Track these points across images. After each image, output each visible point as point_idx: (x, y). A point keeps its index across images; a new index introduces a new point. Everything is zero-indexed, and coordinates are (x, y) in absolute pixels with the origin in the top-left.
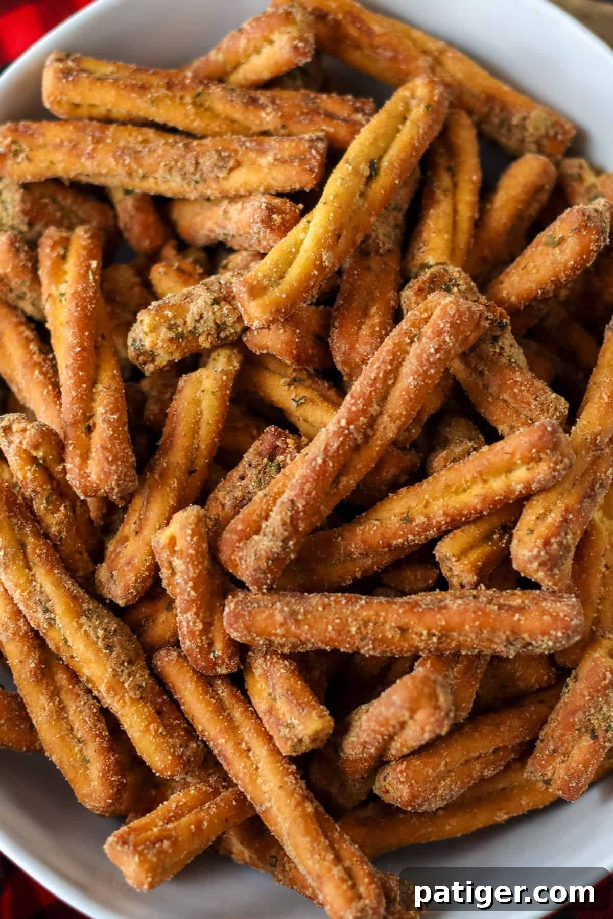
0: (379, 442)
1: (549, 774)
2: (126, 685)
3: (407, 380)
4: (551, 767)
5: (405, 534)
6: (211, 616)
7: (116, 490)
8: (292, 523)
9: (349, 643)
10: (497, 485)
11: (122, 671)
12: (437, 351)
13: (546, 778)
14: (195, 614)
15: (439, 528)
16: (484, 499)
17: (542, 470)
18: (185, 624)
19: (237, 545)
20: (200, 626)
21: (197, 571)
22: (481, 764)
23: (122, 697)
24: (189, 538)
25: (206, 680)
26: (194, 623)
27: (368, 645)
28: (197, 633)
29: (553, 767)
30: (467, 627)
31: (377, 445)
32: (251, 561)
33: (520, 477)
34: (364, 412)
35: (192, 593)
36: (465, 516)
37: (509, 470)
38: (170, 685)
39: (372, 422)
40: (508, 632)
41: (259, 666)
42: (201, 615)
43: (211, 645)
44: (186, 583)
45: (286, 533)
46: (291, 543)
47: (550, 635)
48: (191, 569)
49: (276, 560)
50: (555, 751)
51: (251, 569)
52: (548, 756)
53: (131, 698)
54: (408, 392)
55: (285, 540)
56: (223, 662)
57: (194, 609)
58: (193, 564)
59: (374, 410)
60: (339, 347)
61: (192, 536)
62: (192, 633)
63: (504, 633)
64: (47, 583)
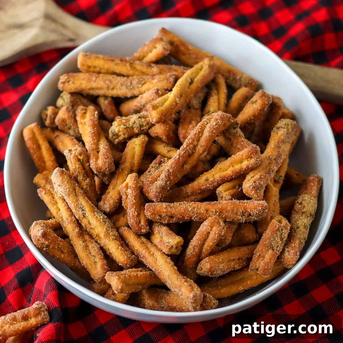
0: (197, 155)
1: (258, 265)
2: (110, 234)
3: (206, 133)
4: (258, 263)
5: (206, 185)
6: (140, 211)
7: (108, 169)
8: (168, 177)
9: (188, 214)
10: (237, 167)
11: (109, 230)
12: (216, 125)
13: (257, 268)
14: (135, 209)
15: (218, 182)
16: (233, 172)
17: (252, 161)
18: (131, 213)
19: (149, 185)
20: (136, 214)
21: (136, 193)
22: (234, 262)
23: (109, 238)
24: (133, 181)
25: (139, 235)
26: (134, 212)
27: (195, 215)
28: (135, 216)
29: (259, 263)
30: (229, 208)
31: (196, 156)
32: (154, 190)
33: (245, 164)
34: (192, 143)
35: (134, 201)
36: (227, 178)
37: (241, 162)
38: (125, 238)
39: (195, 147)
40: (243, 209)
41: (157, 229)
42: (137, 210)
43: (140, 222)
44: (132, 197)
45: (166, 179)
46: (168, 183)
47: (257, 209)
48: (134, 192)
49: (163, 188)
50: (259, 256)
51: (154, 192)
52: (257, 258)
53: (112, 238)
54: (206, 137)
55: (166, 182)
56: (144, 227)
57: (134, 207)
58: (134, 191)
59: (195, 143)
60: (181, 132)
61: (134, 181)
62: (133, 216)
63: (241, 209)
64: (83, 202)
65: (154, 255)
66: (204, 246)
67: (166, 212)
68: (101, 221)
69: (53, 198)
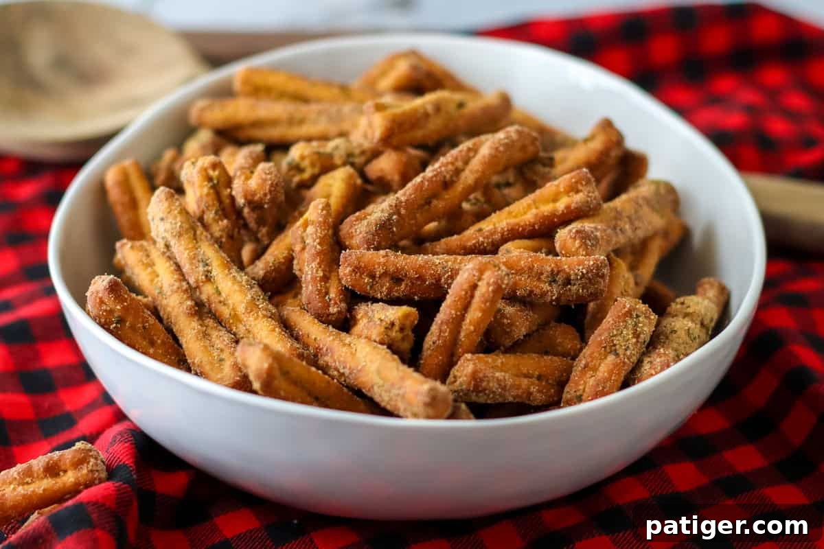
0: (461, 186)
1: (581, 387)
2: (260, 306)
4: (582, 382)
6: (330, 272)
7: (269, 197)
9: (433, 270)
10: (546, 209)
11: (258, 300)
13: (578, 393)
14: (318, 264)
15: (502, 235)
16: (536, 215)
17: (578, 198)
18: (310, 273)
19: (354, 223)
20: (321, 274)
21: (323, 233)
22: (528, 381)
23: (257, 313)
24: (320, 211)
25: (323, 318)
26: (317, 271)
27: (448, 272)
28: (318, 279)
29: (584, 382)
30: (522, 263)
31: (459, 187)
32: (364, 229)
33: (561, 205)
34: (452, 163)
35: (318, 247)
36: (522, 226)
37: (555, 200)
38: (292, 324)
39: (458, 172)
40: (553, 265)
41: (362, 310)
42: (323, 266)
43: (327, 293)
44: (314, 241)
45: (391, 211)
46: (395, 217)
47: (584, 265)
48: (319, 231)
49: (382, 226)
50: (586, 366)
51: (363, 233)
52: (581, 372)
53: (263, 314)
54: (484, 157)
55: (391, 215)
56: (336, 303)
57: (318, 260)
58: (321, 228)
59: (459, 164)
61: (322, 210)
62: (314, 279)
63: (550, 266)
64: (209, 251)
65: (352, 345)
66: (464, 323)
67: (384, 264)
68: (244, 283)
69: (148, 256)
